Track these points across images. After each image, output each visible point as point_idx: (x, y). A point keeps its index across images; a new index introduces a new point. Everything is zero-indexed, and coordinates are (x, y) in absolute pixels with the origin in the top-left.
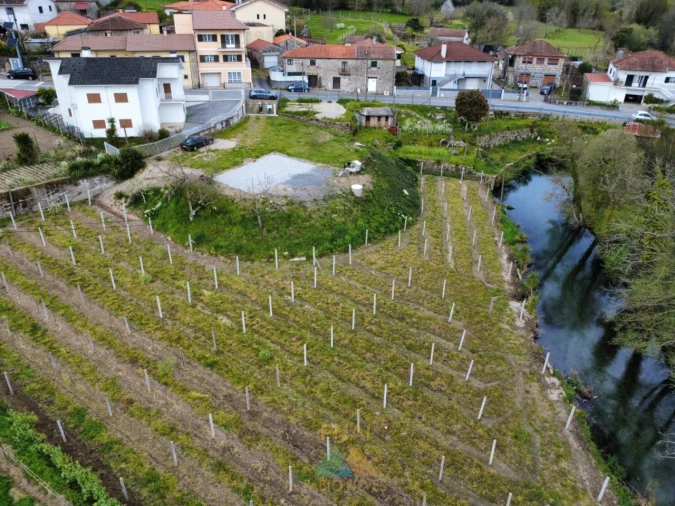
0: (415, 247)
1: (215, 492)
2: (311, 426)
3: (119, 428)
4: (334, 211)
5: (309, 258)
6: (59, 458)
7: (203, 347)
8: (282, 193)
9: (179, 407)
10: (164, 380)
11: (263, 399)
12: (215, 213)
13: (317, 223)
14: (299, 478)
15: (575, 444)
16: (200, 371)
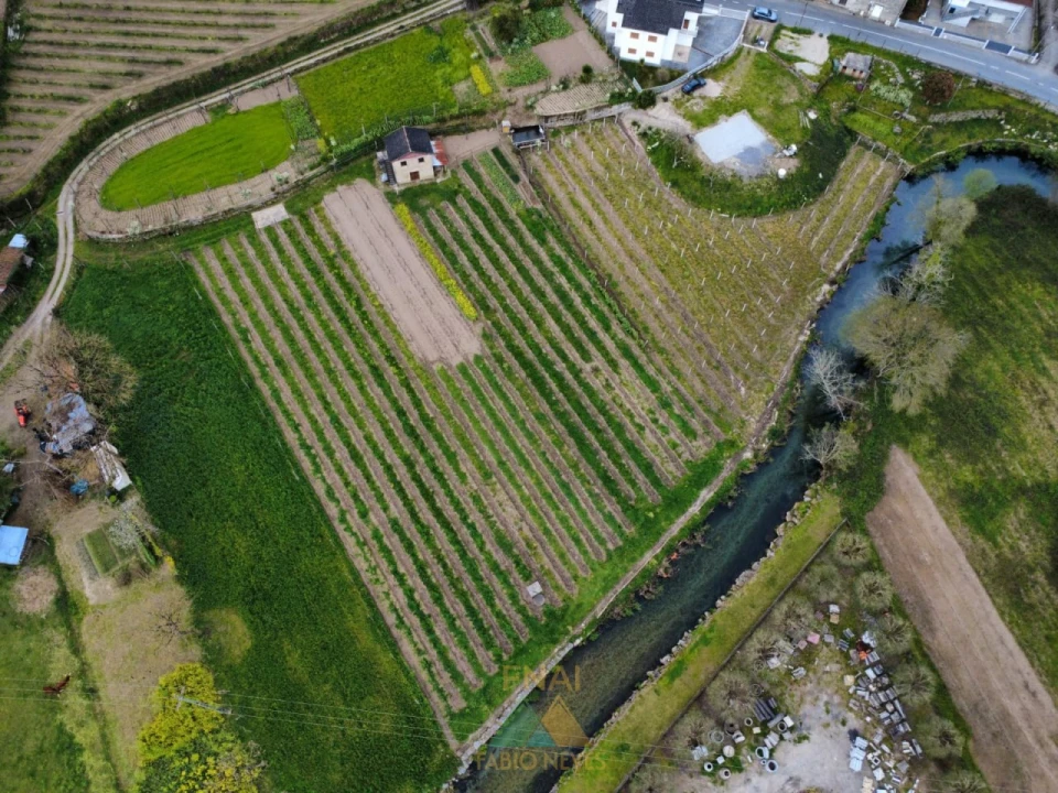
0: (799, 225)
1: (653, 324)
2: (693, 313)
3: (623, 287)
4: (759, 187)
5: (731, 216)
6: (606, 295)
7: (661, 259)
8: (732, 167)
9: (646, 287)
10: (642, 272)
11: (680, 295)
12: (688, 170)
13: (745, 193)
14: (683, 330)
15: (792, 358)
16: (657, 272)
